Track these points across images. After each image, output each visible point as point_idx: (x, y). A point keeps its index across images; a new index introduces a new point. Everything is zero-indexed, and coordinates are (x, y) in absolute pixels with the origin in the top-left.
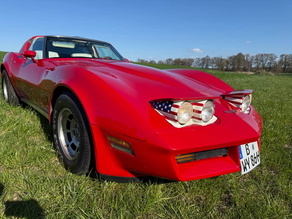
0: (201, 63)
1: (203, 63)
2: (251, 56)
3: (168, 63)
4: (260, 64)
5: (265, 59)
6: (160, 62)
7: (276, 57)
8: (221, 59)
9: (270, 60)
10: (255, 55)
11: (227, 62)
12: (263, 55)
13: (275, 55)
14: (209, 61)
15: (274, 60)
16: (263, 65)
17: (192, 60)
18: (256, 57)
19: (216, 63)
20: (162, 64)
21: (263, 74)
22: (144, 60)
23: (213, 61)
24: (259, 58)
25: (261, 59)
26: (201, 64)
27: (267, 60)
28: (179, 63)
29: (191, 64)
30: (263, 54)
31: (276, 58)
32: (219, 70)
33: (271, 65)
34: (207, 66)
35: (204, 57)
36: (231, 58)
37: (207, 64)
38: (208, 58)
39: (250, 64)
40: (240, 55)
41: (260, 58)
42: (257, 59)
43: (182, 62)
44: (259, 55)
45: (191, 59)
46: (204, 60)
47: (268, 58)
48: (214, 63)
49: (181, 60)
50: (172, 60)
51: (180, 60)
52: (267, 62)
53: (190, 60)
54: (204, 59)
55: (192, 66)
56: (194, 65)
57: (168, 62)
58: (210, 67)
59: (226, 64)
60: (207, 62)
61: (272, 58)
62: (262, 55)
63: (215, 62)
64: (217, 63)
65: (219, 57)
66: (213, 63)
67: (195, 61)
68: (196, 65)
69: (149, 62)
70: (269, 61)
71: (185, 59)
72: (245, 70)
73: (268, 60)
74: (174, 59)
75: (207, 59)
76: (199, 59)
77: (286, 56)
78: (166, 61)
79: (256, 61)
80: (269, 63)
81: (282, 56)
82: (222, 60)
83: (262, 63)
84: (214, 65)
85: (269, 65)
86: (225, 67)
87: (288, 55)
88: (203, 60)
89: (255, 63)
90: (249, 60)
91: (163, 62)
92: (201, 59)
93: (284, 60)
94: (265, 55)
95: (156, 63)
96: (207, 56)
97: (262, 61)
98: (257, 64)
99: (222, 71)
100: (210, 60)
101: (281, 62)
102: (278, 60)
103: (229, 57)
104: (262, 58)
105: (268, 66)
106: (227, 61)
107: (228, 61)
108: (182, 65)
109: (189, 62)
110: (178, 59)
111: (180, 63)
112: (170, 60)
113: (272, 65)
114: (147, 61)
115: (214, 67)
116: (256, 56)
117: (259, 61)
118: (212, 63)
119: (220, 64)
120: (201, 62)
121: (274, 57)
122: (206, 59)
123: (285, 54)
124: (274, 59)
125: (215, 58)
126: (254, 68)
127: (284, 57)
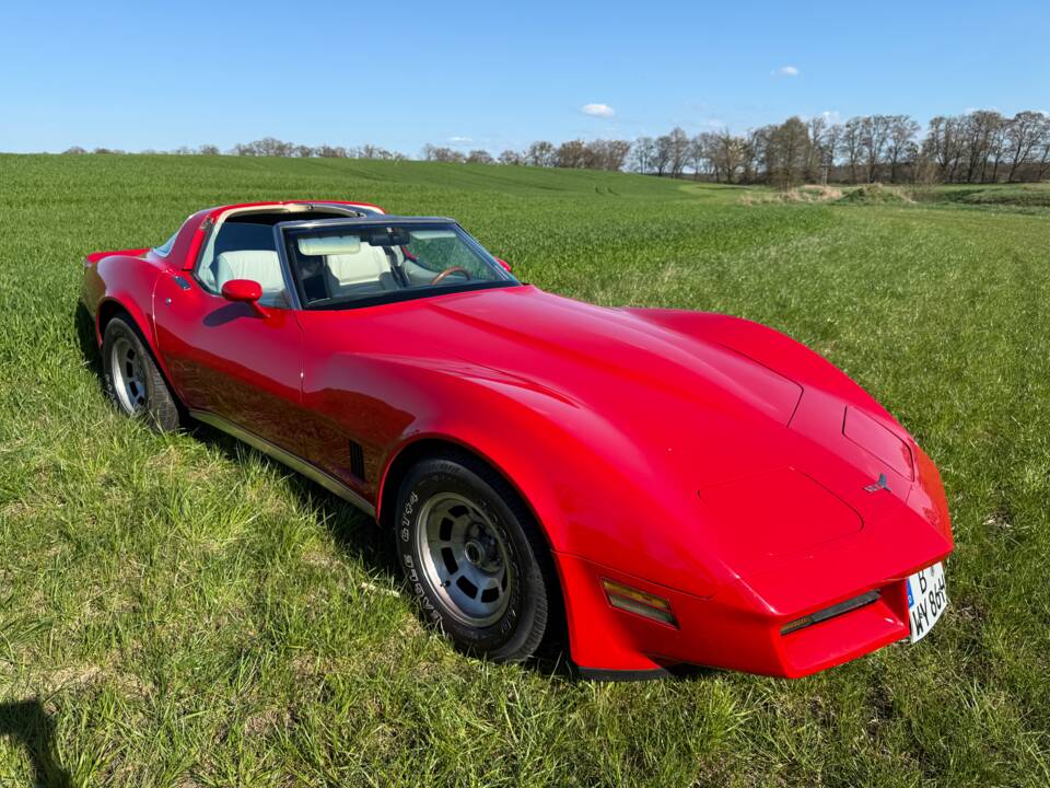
0: (657, 155)
1: (664, 156)
2: (828, 127)
3: (537, 158)
4: (861, 154)
5: (879, 134)
6: (507, 155)
7: (915, 127)
8: (724, 141)
9: (894, 138)
10: (844, 123)
11: (749, 151)
12: (872, 120)
13: (911, 119)
14: (685, 149)
15: (910, 139)
16: (873, 158)
17: (623, 148)
18: (846, 129)
19: (707, 156)
20: (517, 163)
21: (873, 197)
22: (448, 150)
23: (699, 148)
24: (857, 132)
25: (865, 135)
26: (655, 159)
27: (884, 139)
28: (576, 158)
29: (621, 161)
30: (869, 119)
31: (914, 130)
32: (718, 182)
33: (899, 157)
34: (677, 166)
35: (666, 133)
36: (759, 134)
37: (678, 158)
38: (680, 136)
39: (825, 153)
40: (793, 124)
41: (861, 131)
42: (850, 137)
43: (588, 152)
44: (858, 123)
45: (619, 143)
46: (666, 145)
47: (888, 131)
48: (701, 156)
49: (584, 146)
50: (550, 146)
51: (580, 149)
52: (885, 147)
53: (616, 147)
54: (665, 141)
55: (625, 169)
56: (633, 164)
57: (537, 154)
58: (687, 170)
59: (742, 156)
60: (678, 151)
61: (900, 131)
62: (867, 122)
63: (703, 150)
64: (714, 155)
65: (718, 132)
66: (697, 155)
67: (633, 148)
68: (639, 165)
69: (468, 156)
70: (891, 143)
71: (597, 144)
72: (809, 177)
73: (888, 140)
74: (557, 145)
75: (677, 142)
76: (647, 140)
77: (949, 124)
78: (528, 150)
79: (846, 145)
80: (890, 150)
81: (936, 122)
82: (727, 142)
83: (866, 149)
84: (702, 162)
85: (892, 157)
86: (740, 169)
87: (955, 120)
88: (662, 146)
89: (844, 150)
90: (823, 140)
91: (517, 155)
92: (656, 143)
93: (942, 135)
94: (877, 120)
95: (491, 159)
96: (676, 132)
97: (868, 142)
98: (852, 153)
99: (731, 183)
100: (688, 143)
101: (931, 145)
102: (920, 138)
103: (753, 131)
104: (868, 132)
105: (889, 161)
106: (745, 147)
107: (750, 144)
108: (589, 165)
109: (611, 153)
110: (572, 143)
111: (581, 160)
112: (543, 146)
113: (903, 156)
114: (457, 155)
115: (702, 170)
116: (848, 126)
117: (856, 145)
118: (694, 155)
119: (724, 158)
120: (655, 153)
121: (908, 127)
122: (674, 140)
123: (947, 116)
124: (909, 135)
125: (704, 137)
126: (840, 167)
127: (942, 126)
